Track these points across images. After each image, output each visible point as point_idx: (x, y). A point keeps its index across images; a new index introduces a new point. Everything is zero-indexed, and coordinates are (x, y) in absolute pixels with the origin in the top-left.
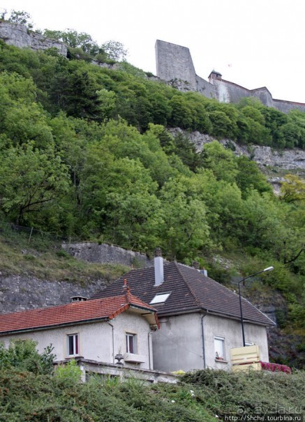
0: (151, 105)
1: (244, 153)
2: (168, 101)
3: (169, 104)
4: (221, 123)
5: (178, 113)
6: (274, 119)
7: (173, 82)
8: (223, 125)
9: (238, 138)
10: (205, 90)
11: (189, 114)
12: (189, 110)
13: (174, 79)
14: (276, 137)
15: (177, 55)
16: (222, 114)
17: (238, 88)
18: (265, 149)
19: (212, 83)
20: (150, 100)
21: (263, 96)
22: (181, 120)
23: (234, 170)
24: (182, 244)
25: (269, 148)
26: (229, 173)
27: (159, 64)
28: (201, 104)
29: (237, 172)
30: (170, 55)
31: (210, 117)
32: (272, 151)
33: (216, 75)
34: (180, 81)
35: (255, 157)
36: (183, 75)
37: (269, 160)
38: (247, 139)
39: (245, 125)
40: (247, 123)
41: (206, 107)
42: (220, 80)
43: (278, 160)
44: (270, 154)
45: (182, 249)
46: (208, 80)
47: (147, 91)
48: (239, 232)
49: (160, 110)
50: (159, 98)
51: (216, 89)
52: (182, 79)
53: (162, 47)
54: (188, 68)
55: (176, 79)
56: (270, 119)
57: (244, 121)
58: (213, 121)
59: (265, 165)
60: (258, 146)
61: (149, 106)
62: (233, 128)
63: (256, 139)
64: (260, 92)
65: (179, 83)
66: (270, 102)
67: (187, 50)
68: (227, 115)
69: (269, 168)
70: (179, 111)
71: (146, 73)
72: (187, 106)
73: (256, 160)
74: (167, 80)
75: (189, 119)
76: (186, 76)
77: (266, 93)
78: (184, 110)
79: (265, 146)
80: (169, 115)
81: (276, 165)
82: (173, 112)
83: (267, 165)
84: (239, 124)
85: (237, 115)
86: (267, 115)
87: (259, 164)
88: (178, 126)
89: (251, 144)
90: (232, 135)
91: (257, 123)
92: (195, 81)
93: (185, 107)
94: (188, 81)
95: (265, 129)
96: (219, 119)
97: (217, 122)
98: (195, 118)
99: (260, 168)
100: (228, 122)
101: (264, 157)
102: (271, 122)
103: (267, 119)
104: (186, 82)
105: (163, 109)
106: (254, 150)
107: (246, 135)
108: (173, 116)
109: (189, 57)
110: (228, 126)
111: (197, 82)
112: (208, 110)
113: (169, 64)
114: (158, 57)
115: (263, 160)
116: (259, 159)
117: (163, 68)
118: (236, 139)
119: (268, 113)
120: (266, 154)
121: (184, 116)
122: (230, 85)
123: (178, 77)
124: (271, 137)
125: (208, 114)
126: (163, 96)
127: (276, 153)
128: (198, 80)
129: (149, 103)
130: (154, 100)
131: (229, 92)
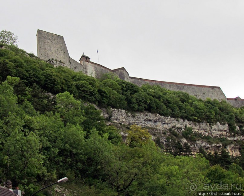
0: (28, 75)
1: (104, 114)
2: (42, 72)
3: (42, 75)
4: (85, 90)
5: (49, 81)
6: (128, 89)
7: (50, 62)
8: (87, 92)
9: (99, 102)
10: (76, 69)
11: (58, 83)
12: (58, 79)
13: (51, 59)
14: (130, 102)
15: (53, 42)
16: (85, 83)
17: (102, 68)
18: (121, 112)
19: (82, 64)
20: (27, 71)
21: (122, 74)
22: (52, 87)
23: (82, 117)
24: (17, 172)
25: (123, 111)
26: (77, 118)
27: (39, 48)
28: (69, 75)
29: (85, 118)
30: (48, 41)
31: (76, 86)
32: (127, 113)
33: (85, 58)
34: (56, 60)
35: (113, 118)
36: (58, 56)
37: (124, 120)
38: (106, 103)
39: (104, 92)
40: (106, 91)
41: (73, 78)
42: (89, 62)
43: (132, 120)
44: (125, 115)
45: (17, 177)
46: (79, 62)
47: (25, 64)
48: (80, 165)
49: (35, 79)
50: (34, 70)
51: (86, 68)
52: (57, 59)
53: (42, 35)
54: (62, 51)
55: (53, 59)
56: (125, 89)
57: (104, 89)
58: (78, 88)
59: (121, 124)
60: (115, 109)
61: (26, 76)
62: (95, 94)
63: (113, 103)
64: (119, 71)
65: (55, 62)
66: (128, 79)
67: (62, 38)
68: (90, 84)
69: (124, 125)
70: (50, 80)
71: (29, 54)
72: (57, 76)
73: (114, 119)
74: (46, 60)
75: (59, 86)
76: (60, 57)
77: (124, 72)
78: (54, 79)
79: (121, 109)
80: (42, 82)
81: (130, 124)
82: (46, 81)
83: (123, 124)
84: (100, 91)
85: (98, 84)
86: (123, 86)
87: (116, 123)
88: (50, 92)
89: (109, 107)
90: (94, 100)
91: (115, 92)
92: (68, 62)
93: (55, 77)
94: (62, 61)
95: (121, 96)
96: (83, 87)
97: (82, 89)
98: (64, 86)
99: (116, 126)
100: (90, 89)
101: (120, 118)
102: (126, 91)
103: (123, 90)
104: (60, 62)
105: (38, 78)
106: (112, 112)
107: (105, 100)
108: (45, 84)
109: (64, 43)
110: (91, 93)
111: (70, 63)
112: (75, 80)
113: (48, 48)
114: (39, 43)
115: (119, 120)
116: (116, 119)
117: (43, 51)
118: (97, 103)
119: (124, 85)
120: (122, 115)
121: (54, 84)
122: (97, 66)
123: (54, 58)
124: (126, 102)
125: (74, 83)
126: (37, 68)
127: (130, 114)
128: (71, 61)
129: (26, 73)
130: (30, 71)
131: (95, 71)
